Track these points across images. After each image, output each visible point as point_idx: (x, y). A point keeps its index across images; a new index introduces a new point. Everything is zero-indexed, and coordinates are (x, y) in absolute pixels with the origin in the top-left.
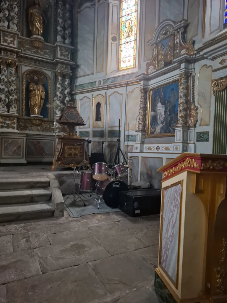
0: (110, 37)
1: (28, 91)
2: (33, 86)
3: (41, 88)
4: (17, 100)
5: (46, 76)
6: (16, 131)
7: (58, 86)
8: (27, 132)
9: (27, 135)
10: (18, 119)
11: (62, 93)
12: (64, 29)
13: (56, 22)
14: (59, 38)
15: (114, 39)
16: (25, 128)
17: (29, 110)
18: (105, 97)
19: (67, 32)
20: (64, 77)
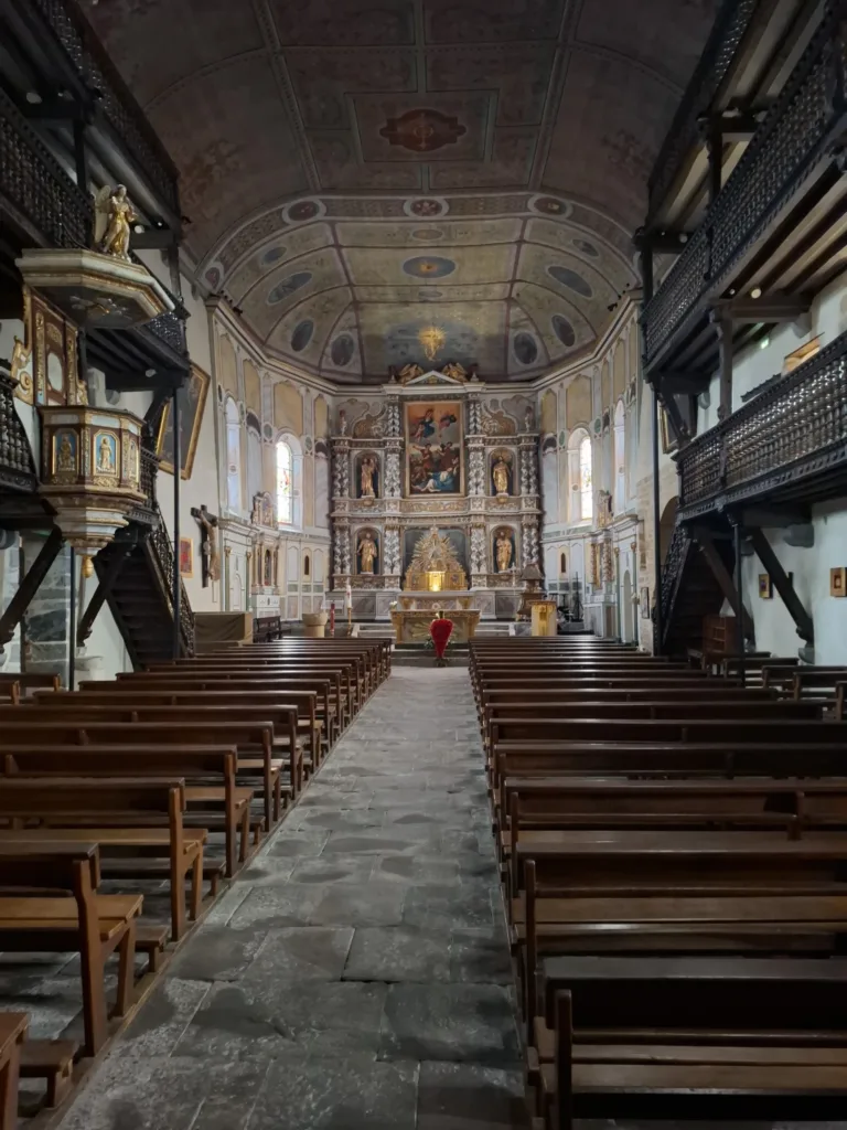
0: (571, 486)
1: (496, 548)
2: (500, 543)
3: (507, 542)
4: (486, 559)
5: (511, 529)
6: (486, 588)
7: (525, 538)
8: (497, 588)
9: (496, 592)
10: (488, 577)
11: (529, 545)
12: (528, 477)
13: (521, 473)
14: (523, 489)
15: (575, 488)
16: (494, 584)
17: (497, 567)
18: (569, 548)
19: (531, 480)
20: (530, 527)
